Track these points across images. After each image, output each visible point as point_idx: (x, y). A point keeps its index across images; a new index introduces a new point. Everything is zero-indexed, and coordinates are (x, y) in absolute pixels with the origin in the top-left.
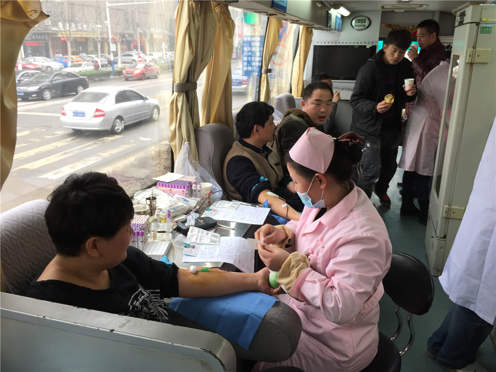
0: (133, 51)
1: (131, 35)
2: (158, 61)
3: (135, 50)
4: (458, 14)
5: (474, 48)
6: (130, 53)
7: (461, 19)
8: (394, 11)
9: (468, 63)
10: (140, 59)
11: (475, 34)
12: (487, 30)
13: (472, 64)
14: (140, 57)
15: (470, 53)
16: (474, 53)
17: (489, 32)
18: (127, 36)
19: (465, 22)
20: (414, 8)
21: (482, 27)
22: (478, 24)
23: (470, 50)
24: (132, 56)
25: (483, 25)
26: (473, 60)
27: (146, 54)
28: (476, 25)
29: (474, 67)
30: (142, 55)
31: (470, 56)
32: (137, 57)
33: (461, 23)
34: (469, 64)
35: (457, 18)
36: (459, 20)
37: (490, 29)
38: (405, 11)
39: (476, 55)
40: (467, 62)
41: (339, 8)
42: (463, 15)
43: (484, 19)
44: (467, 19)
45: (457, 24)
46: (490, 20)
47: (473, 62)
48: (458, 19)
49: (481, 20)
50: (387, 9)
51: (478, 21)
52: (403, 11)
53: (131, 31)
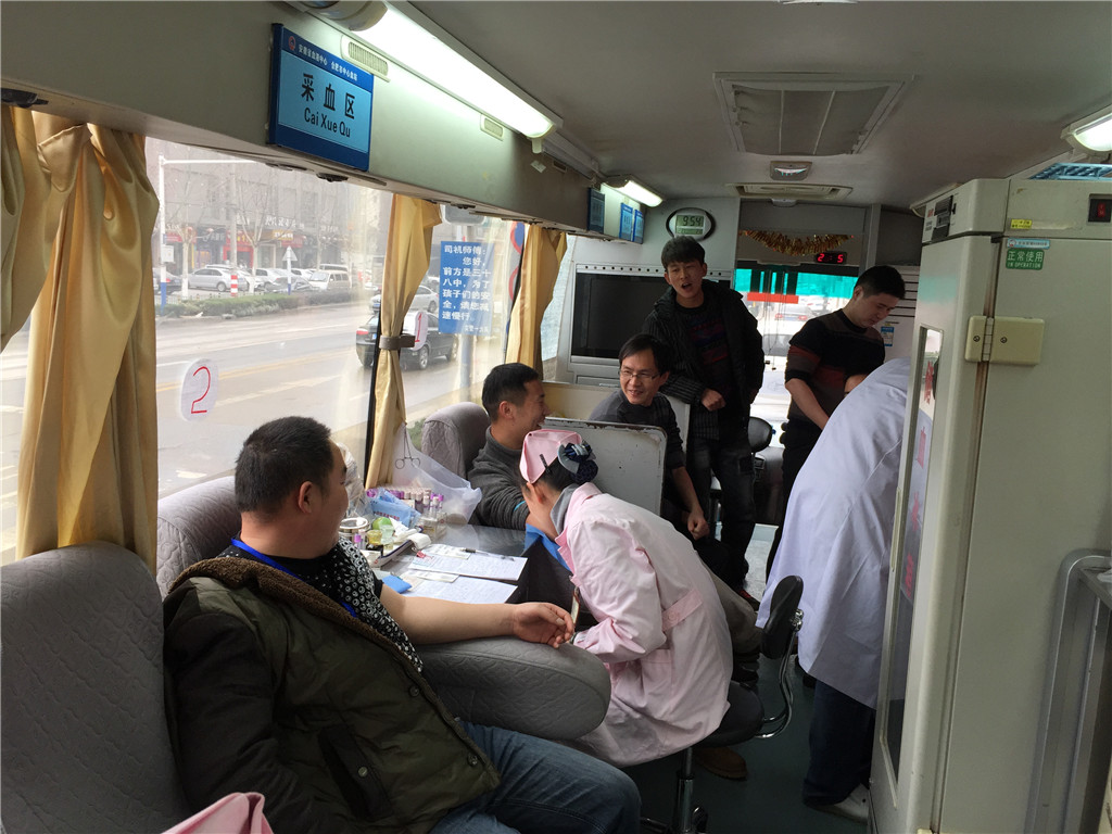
0: (223, 263)
1: (221, 230)
2: (275, 287)
3: (228, 262)
4: (931, 206)
5: (989, 313)
6: (215, 267)
7: (940, 221)
8: (771, 202)
9: (971, 362)
10: (235, 282)
11: (988, 270)
12: (1028, 260)
13: (983, 366)
14: (234, 277)
15: (975, 329)
16: (989, 332)
17: (1036, 265)
18: (211, 230)
19: (952, 232)
20: (818, 196)
21: (1012, 249)
22: (997, 238)
23: (976, 322)
24: (218, 274)
25: (1017, 243)
26: (987, 351)
27: (250, 272)
28: (993, 241)
29: (993, 374)
30: (241, 273)
31: (976, 339)
32: (229, 276)
33: (942, 234)
34: (976, 366)
35: (927, 220)
36: (934, 225)
37: (1039, 255)
38: (798, 203)
39: (997, 338)
40: (967, 357)
41: (622, 184)
42: (947, 209)
43: (1017, 224)
44: (962, 221)
45: (927, 236)
46: (1037, 226)
47: (986, 358)
48: (931, 221)
49: (1007, 225)
50: (751, 194)
51: (998, 228)
52: (792, 201)
53: (222, 221)
